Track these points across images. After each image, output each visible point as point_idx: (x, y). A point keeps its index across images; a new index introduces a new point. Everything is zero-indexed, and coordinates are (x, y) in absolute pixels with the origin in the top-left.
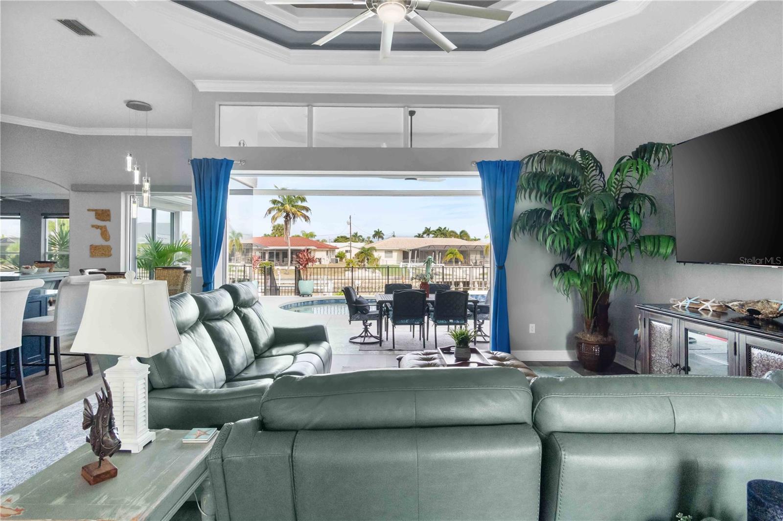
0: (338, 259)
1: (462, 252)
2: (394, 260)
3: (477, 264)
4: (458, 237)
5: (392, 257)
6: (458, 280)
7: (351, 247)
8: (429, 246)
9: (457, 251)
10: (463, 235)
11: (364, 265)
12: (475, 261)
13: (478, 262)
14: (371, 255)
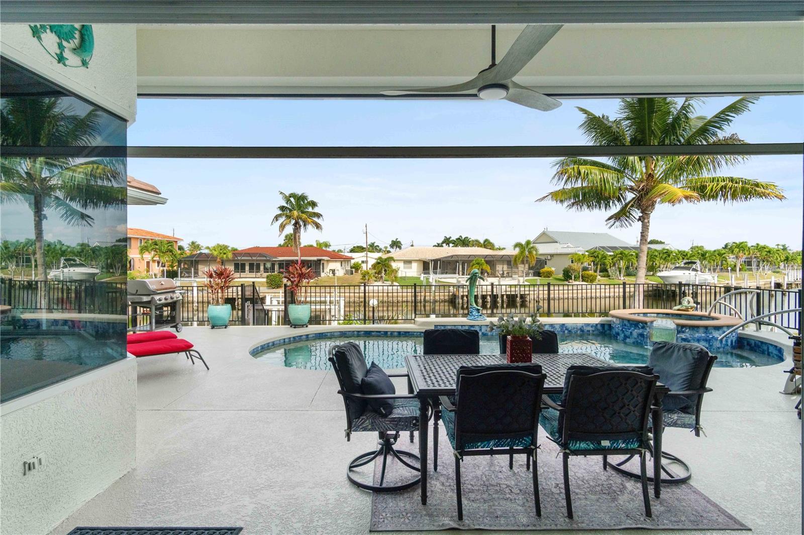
0: (354, 270)
1: (487, 262)
2: (414, 271)
3: (505, 275)
4: (481, 246)
5: (411, 268)
6: (484, 293)
7: (367, 257)
8: (452, 256)
9: (483, 261)
10: (487, 244)
11: (382, 277)
12: (501, 272)
13: (505, 273)
14: (389, 266)
